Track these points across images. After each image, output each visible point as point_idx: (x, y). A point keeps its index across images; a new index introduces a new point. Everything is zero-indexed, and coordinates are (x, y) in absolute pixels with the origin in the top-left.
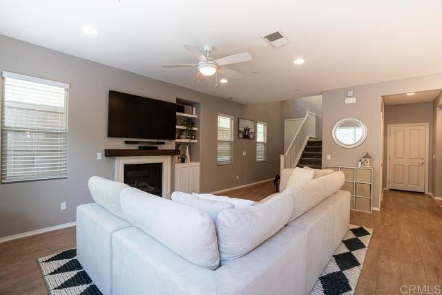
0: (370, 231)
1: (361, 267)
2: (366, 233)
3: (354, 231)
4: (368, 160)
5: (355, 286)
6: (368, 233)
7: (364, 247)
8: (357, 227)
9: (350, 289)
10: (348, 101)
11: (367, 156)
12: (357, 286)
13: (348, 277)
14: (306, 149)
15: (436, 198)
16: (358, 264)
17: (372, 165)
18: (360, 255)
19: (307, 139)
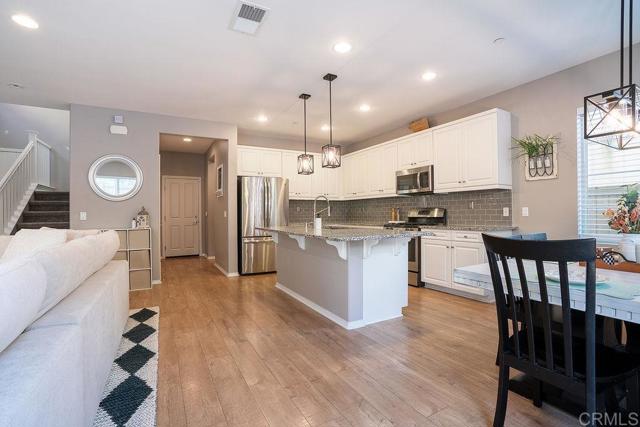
0: (156, 309)
1: (156, 356)
2: (152, 314)
3: (135, 317)
4: (145, 217)
5: (155, 384)
6: (154, 313)
7: (154, 331)
8: (138, 310)
9: (151, 390)
10: (116, 130)
11: (143, 212)
12: (158, 381)
13: (143, 378)
14: (30, 206)
15: (209, 258)
16: (152, 354)
17: (149, 223)
18: (151, 343)
19: (32, 188)
